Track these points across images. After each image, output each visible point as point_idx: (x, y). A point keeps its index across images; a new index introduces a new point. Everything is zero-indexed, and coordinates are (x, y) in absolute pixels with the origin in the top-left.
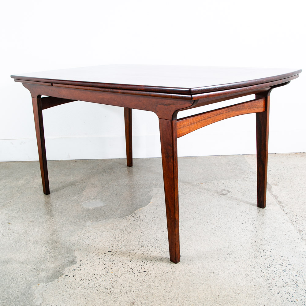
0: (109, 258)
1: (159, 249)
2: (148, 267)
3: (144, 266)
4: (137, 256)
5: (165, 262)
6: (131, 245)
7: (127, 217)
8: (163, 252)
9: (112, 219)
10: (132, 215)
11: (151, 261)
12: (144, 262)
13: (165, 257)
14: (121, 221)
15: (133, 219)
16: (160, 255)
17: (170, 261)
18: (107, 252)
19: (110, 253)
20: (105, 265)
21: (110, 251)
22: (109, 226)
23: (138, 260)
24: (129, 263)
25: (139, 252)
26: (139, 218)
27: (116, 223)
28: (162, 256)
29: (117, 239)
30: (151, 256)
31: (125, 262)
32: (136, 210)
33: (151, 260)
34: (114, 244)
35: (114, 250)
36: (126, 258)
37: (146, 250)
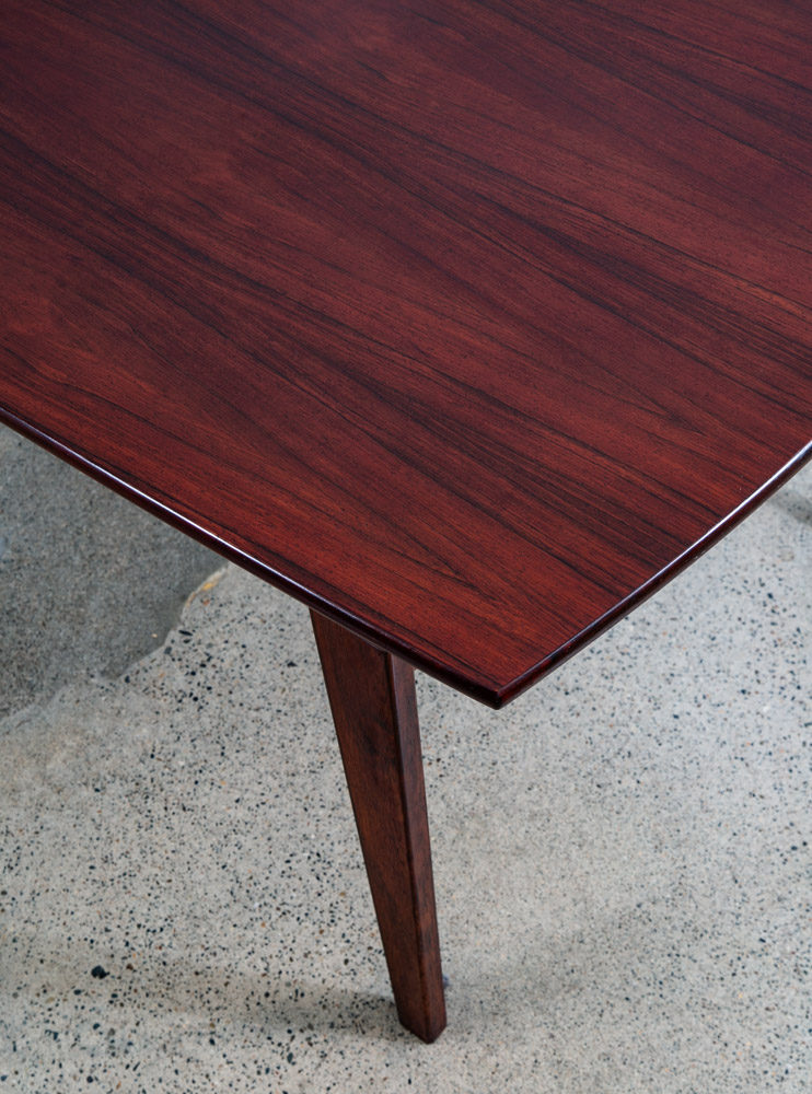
0: (105, 1027)
1: (338, 931)
2: (299, 1077)
3: (282, 1071)
4: (241, 1001)
5: (377, 1031)
6: (198, 913)
7: (145, 661)
8: (359, 959)
9: (68, 692)
10: (168, 643)
11: (308, 1033)
12: (276, 1039)
13: (373, 991)
14: (117, 704)
15: (180, 681)
16: (347, 984)
17: (399, 1029)
18: (85, 981)
19: (104, 988)
20: (90, 1080)
21: (99, 973)
22: (64, 754)
23: (247, 1030)
24: (207, 1054)
25: (243, 967)
26: (210, 671)
27: (98, 726)
28: (357, 989)
29: (122, 864)
30: (306, 990)
31: (188, 1046)
32: (184, 598)
33: (311, 1027)
34: (113, 910)
35: (118, 960)
36: (189, 1021)
37: (274, 949)
